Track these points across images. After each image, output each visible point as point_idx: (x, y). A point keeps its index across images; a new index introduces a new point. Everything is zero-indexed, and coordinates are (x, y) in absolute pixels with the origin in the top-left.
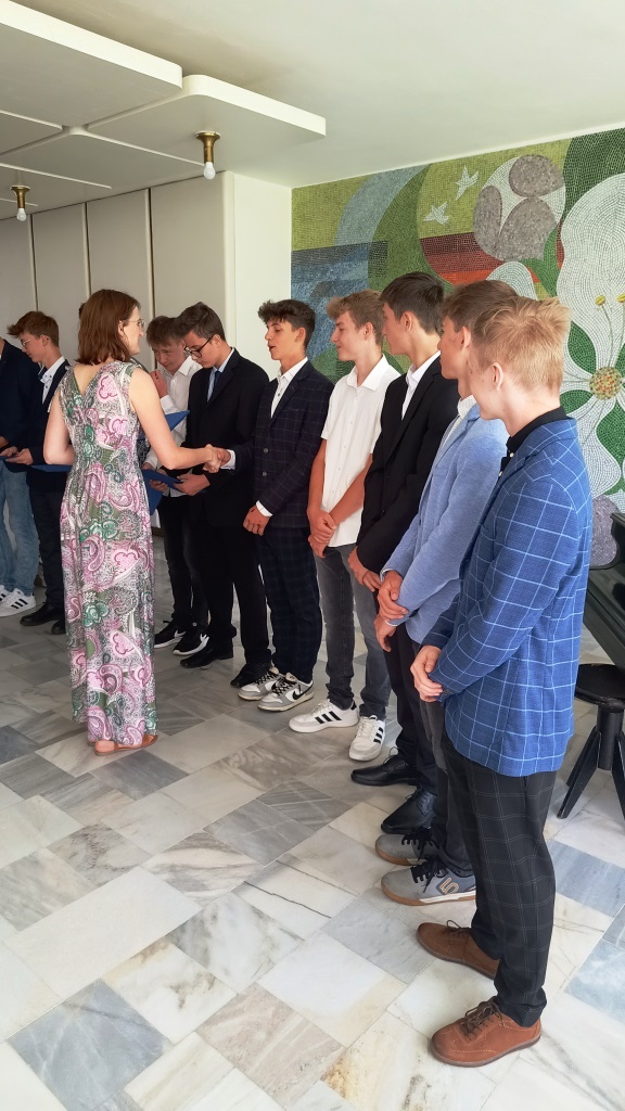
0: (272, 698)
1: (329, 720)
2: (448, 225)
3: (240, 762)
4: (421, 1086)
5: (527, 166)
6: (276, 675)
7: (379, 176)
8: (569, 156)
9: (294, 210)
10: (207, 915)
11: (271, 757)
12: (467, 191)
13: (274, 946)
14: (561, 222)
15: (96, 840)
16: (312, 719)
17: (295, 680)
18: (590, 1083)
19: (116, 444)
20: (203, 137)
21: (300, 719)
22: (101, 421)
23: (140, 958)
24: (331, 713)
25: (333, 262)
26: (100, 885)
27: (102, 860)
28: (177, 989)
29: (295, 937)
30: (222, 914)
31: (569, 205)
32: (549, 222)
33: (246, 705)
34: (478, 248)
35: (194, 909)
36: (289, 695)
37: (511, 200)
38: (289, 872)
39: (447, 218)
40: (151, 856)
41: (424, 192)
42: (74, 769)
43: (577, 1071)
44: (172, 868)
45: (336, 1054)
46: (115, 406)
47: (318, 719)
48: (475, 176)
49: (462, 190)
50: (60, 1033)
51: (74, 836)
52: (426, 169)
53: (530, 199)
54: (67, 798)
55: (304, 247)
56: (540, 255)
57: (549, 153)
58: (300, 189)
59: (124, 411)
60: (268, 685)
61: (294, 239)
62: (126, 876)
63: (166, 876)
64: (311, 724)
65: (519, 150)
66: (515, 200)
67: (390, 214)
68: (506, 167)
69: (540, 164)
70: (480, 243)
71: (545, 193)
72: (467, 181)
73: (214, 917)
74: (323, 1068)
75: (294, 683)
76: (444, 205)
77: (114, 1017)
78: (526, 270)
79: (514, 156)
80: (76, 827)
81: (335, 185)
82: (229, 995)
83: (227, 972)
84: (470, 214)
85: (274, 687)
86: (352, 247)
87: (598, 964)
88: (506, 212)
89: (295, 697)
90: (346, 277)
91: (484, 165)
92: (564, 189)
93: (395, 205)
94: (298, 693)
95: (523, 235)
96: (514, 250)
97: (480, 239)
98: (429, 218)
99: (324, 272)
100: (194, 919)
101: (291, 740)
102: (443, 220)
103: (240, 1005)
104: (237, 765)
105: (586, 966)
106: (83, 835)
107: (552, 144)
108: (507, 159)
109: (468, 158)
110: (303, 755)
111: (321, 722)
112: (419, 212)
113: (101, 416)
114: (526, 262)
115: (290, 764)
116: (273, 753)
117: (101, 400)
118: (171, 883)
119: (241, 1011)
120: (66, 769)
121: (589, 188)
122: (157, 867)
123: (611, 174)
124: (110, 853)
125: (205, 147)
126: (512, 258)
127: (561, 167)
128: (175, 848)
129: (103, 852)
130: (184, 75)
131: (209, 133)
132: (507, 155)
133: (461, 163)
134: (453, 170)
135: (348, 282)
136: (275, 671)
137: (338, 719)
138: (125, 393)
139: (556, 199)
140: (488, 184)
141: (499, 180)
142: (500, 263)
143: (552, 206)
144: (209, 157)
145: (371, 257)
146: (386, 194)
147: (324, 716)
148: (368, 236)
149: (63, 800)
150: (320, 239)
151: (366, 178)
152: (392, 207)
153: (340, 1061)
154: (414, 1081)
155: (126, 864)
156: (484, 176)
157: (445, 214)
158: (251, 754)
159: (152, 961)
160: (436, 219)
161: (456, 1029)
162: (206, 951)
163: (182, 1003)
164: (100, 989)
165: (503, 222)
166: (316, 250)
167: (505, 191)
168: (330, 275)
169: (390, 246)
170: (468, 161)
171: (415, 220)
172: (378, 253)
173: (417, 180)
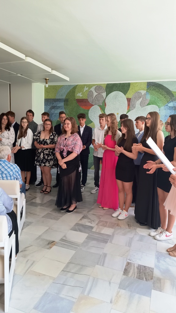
5: (98, 88)
7: (66, 85)
8: (106, 87)
9: (45, 91)
12: (86, 91)
13: (99, 217)
14: (105, 99)
20: (46, 79)
25: (55, 102)
28: (89, 222)
29: (101, 215)
31: (107, 96)
32: (103, 98)
37: (95, 94)
38: (94, 210)
39: (82, 95)
41: (77, 90)
52: (77, 85)
53: (99, 94)
55: (48, 98)
56: (101, 105)
57: (102, 86)
61: (45, 96)
65: (96, 84)
66: (96, 94)
67: (68, 94)
68: (94, 87)
70: (89, 101)
71: (102, 93)
72: (86, 89)
73: (87, 215)
74: (116, 225)
76: (81, 93)
77: (83, 226)
78: (99, 107)
81: (56, 86)
82: (97, 222)
83: (94, 220)
84: (87, 95)
86: (60, 99)
88: (94, 96)
90: (58, 105)
91: (90, 86)
92: (106, 93)
93: (70, 92)
95: (98, 100)
96: (96, 103)
97: (89, 100)
98: (77, 95)
100: (84, 216)
102: (81, 96)
107: (103, 84)
112: (75, 94)
114: (99, 106)
119: (100, 223)
121: (110, 93)
123: (114, 91)
125: (46, 81)
126: (96, 105)
127: (105, 89)
130: (52, 70)
132: (94, 85)
133: (85, 85)
134: (83, 86)
135: (59, 106)
139: (104, 94)
140: (90, 90)
141: (93, 89)
142: (93, 105)
143: (104, 96)
145: (64, 102)
146: (68, 89)
148: (64, 97)
150: (51, 96)
151: (63, 85)
152: (69, 92)
156: (89, 88)
159: (82, 220)
160: (79, 95)
162: (89, 218)
164: (78, 224)
165: (94, 98)
166: (51, 99)
167: (94, 92)
168: (54, 105)
169: (69, 100)
170: (86, 85)
171: (74, 95)
172: (66, 101)
173: (75, 87)
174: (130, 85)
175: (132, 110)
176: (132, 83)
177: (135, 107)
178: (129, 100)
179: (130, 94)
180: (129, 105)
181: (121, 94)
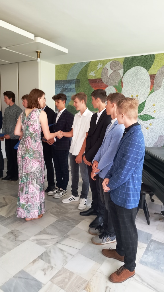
0: (57, 194)
1: (72, 200)
2: (95, 76)
3: (50, 211)
4: (108, 289)
5: (114, 63)
6: (57, 189)
7: (78, 63)
8: (124, 62)
9: (56, 70)
10: (48, 251)
11: (58, 210)
12: (100, 68)
13: (67, 258)
14: (122, 77)
15: (15, 234)
16: (68, 200)
17: (62, 190)
18: (148, 284)
19: (35, 132)
20: (37, 52)
21: (65, 200)
22: (31, 125)
23: (32, 263)
24: (73, 198)
25: (66, 84)
26: (18, 245)
27: (17, 239)
28: (43, 270)
29: (71, 255)
30: (52, 250)
31: (124, 73)
32: (119, 77)
33: (50, 197)
34: (102, 82)
35: (45, 250)
36: (61, 194)
37: (110, 71)
38: (67, 239)
39: (95, 75)
40: (31, 237)
41: (89, 68)
42: (6, 216)
43: (144, 281)
44: (37, 240)
45: (86, 283)
46: (35, 121)
47: (69, 199)
48: (102, 65)
49: (98, 68)
50: (14, 284)
51: (9, 233)
52: (90, 63)
53: (115, 71)
54: (5, 223)
55: (59, 80)
56: (117, 85)
57: (119, 60)
58: (58, 65)
59: (38, 123)
60: (55, 191)
61: (56, 77)
62: (25, 243)
63: (35, 242)
64: (68, 201)
65: (112, 59)
66: (112, 71)
67: (80, 73)
68: (109, 63)
69: (117, 63)
70: (103, 81)
71: (119, 70)
72: (100, 66)
73: (50, 251)
74: (84, 287)
75: (62, 191)
76: (94, 71)
77: (27, 279)
78: (114, 88)
79: (111, 61)
80: (9, 230)
81: (66, 65)
82: (57, 271)
83: (55, 265)
84: (100, 74)
85: (57, 192)
86: (71, 80)
87: (145, 256)
88: (109, 74)
89: (63, 194)
90: (69, 87)
91: (104, 62)
92: (123, 69)
93: (82, 71)
94: (63, 193)
95: (113, 80)
96: (111, 83)
97: (103, 80)
98: (90, 74)
99: (64, 86)
100: (45, 252)
101: (63, 205)
102: (94, 75)
103: (60, 273)
104: (50, 212)
105: (143, 256)
106: (11, 233)
107: (120, 58)
108: (109, 61)
109: (100, 60)
110: (66, 209)
111: (70, 200)
112: (88, 73)
113: (31, 124)
114: (113, 86)
115: (63, 211)
116: (59, 209)
117: (32, 119)
118: (37, 243)
119: (61, 275)
120: (4, 215)
121: (129, 69)
122: (33, 240)
123: (134, 66)
124: (19, 237)
125: (38, 54)
126: (111, 85)
127: (122, 64)
128: (37, 235)
129: (17, 237)
130: (35, 37)
131: (39, 51)
132: (109, 60)
133: (98, 62)
134: (96, 63)
135: (70, 89)
136: (57, 188)
137: (74, 199)
138: (38, 117)
139: (121, 72)
140: (105, 67)
141: (107, 66)
142: (108, 86)
144: (39, 57)
145: (76, 83)
146: (79, 68)
147: (71, 199)
148: (75, 78)
149: (4, 224)
150: (63, 78)
151: (75, 64)
153: (88, 284)
154: (106, 287)
155: (24, 240)
156: (104, 65)
157: (94, 73)
158: (53, 209)
159: (35, 264)
160: (92, 75)
161: (115, 274)
162: (49, 260)
163: (45, 274)
164: (22, 272)
165: (109, 76)
166: (62, 80)
167: (109, 69)
168: (65, 87)
169: (81, 81)
170: (100, 61)
171: (87, 75)
172: (77, 82)
173: (87, 65)
174: (154, 58)
175: (156, 90)
176: (157, 54)
177: (160, 87)
178: (152, 77)
179: (155, 69)
180: (152, 84)
181: (142, 70)
